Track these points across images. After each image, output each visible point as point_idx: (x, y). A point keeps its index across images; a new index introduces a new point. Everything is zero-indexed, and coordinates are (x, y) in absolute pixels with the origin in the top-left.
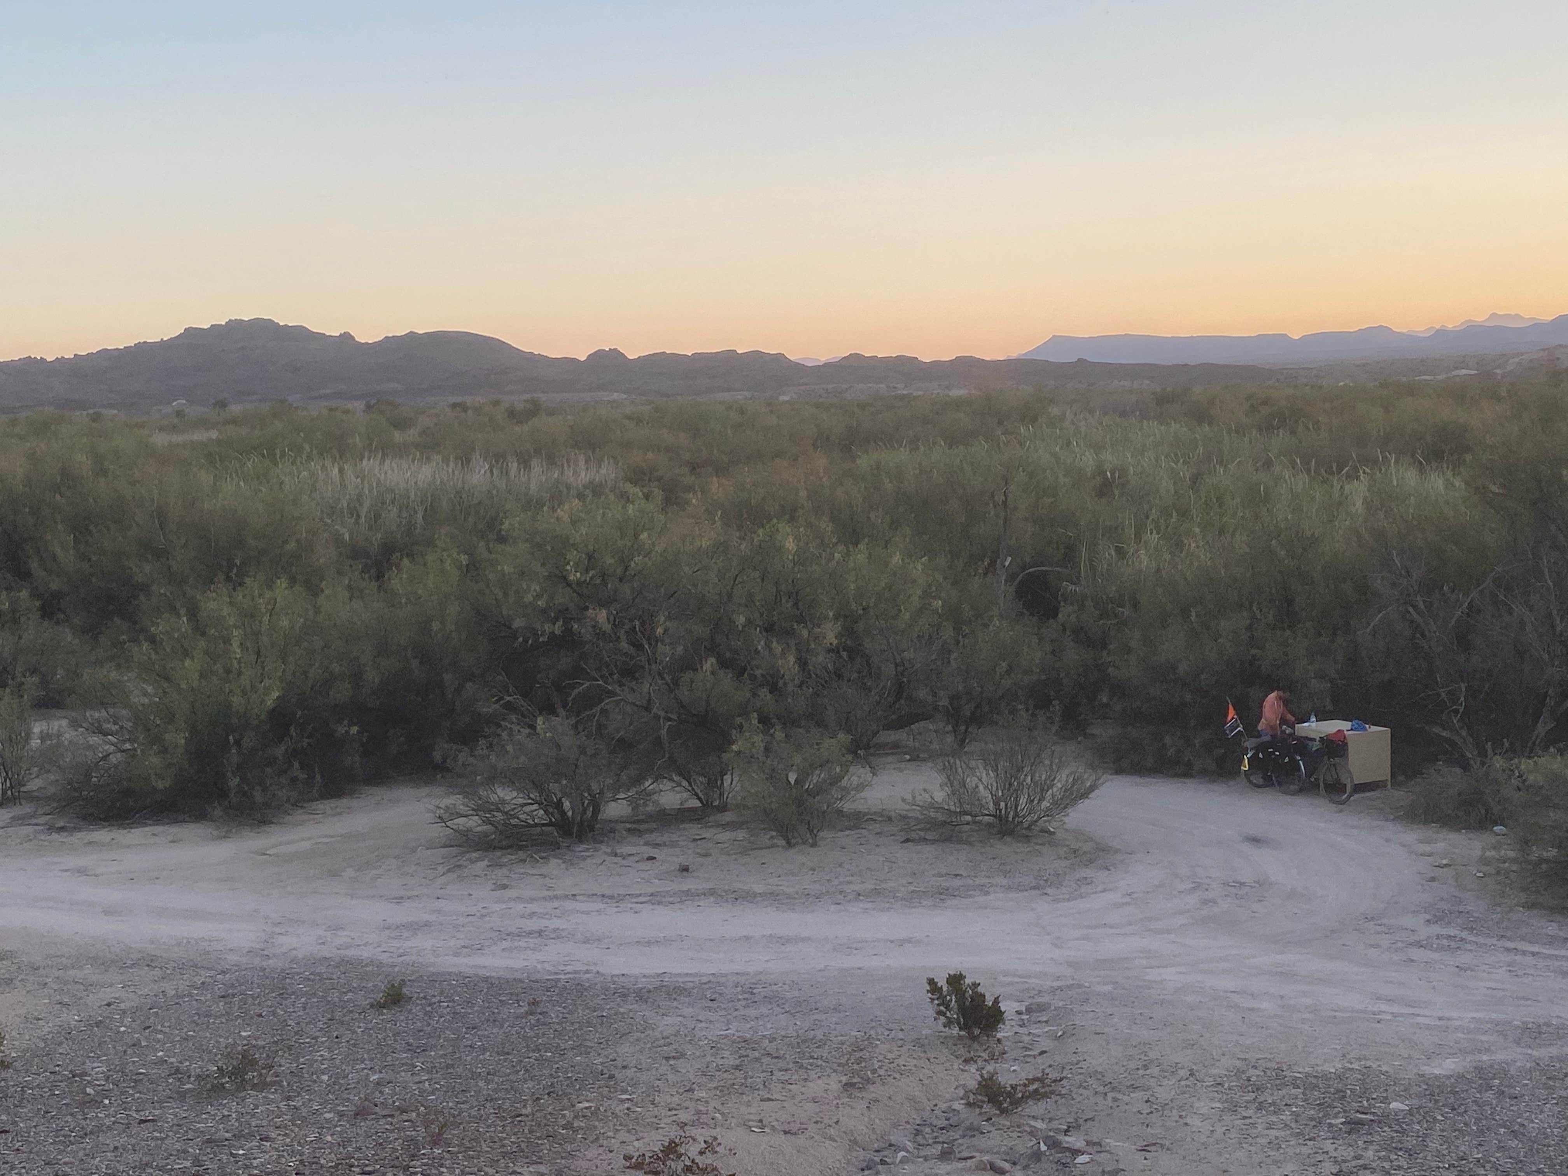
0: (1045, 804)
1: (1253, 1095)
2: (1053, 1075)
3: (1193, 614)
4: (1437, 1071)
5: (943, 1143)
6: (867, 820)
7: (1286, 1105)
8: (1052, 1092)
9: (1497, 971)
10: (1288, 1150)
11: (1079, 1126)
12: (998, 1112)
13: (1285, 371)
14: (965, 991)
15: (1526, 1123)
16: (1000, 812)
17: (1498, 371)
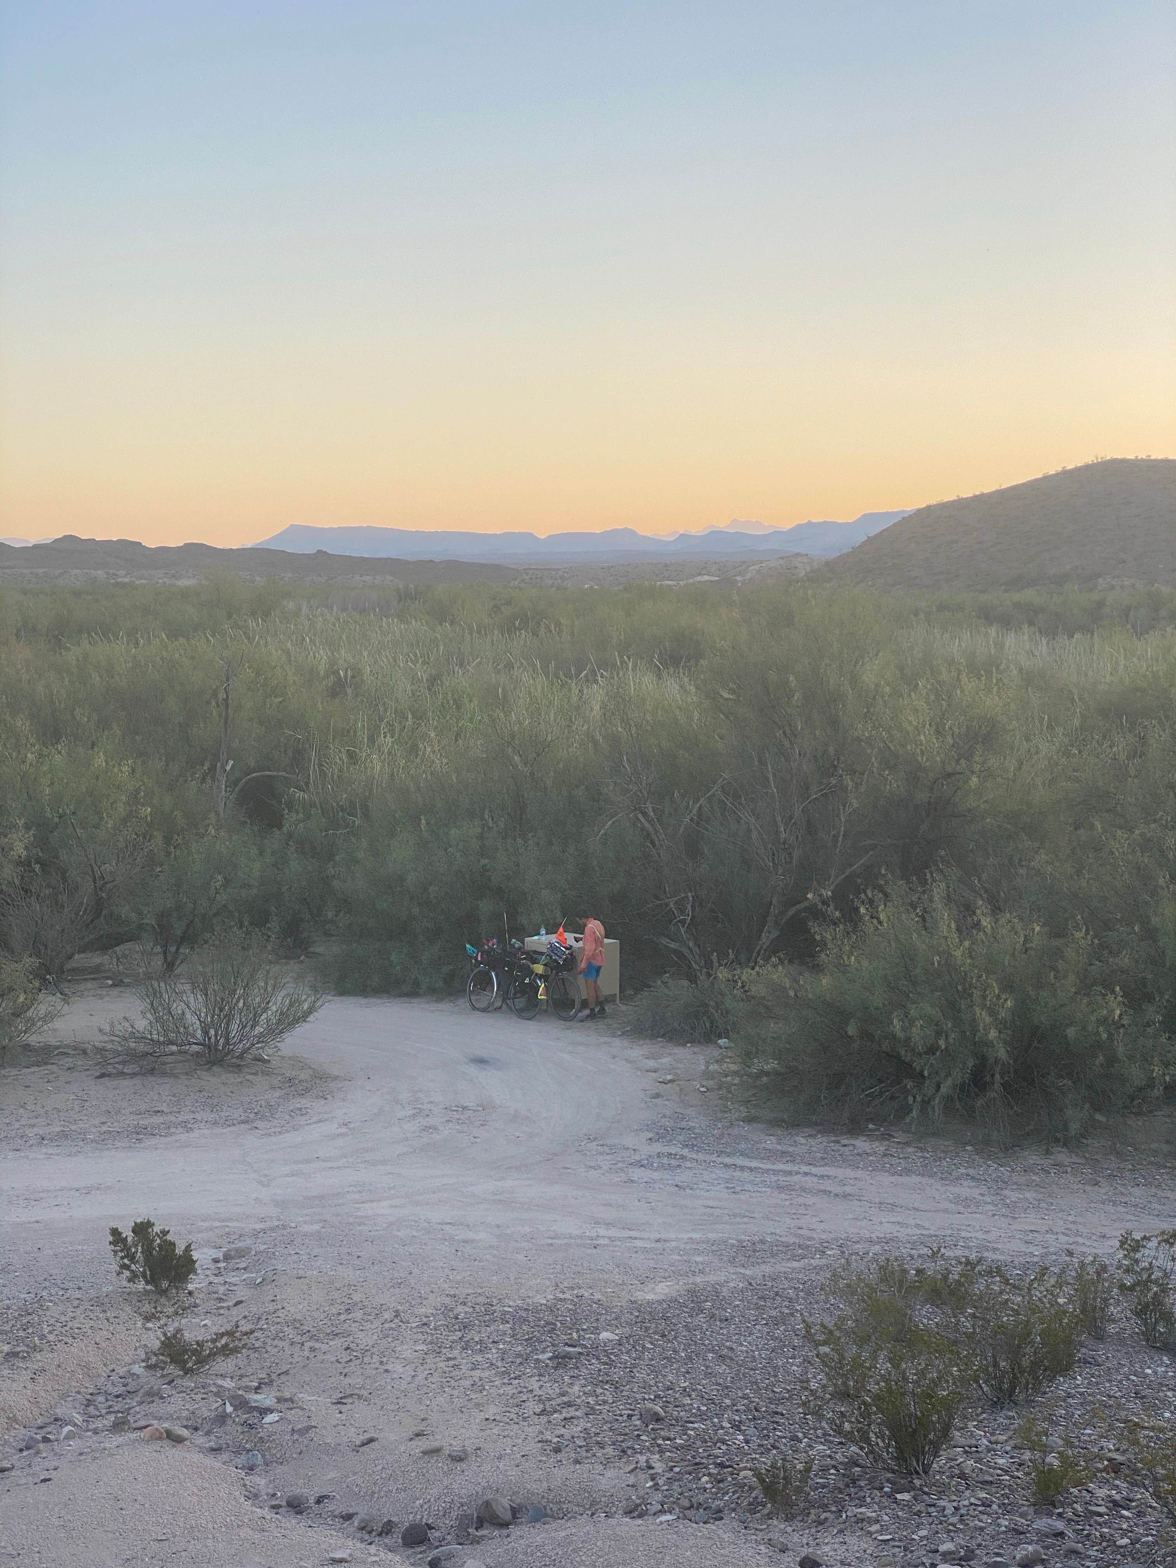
0: (258, 1030)
1: (459, 1334)
2: (245, 1327)
3: (423, 822)
4: (650, 1297)
5: (119, 1412)
6: (57, 1055)
7: (493, 1342)
8: (244, 1346)
9: (716, 1188)
10: (491, 1391)
11: (271, 1381)
12: (181, 1373)
13: (531, 572)
14: (153, 1241)
15: (734, 1346)
16: (209, 1039)
17: (739, 578)
